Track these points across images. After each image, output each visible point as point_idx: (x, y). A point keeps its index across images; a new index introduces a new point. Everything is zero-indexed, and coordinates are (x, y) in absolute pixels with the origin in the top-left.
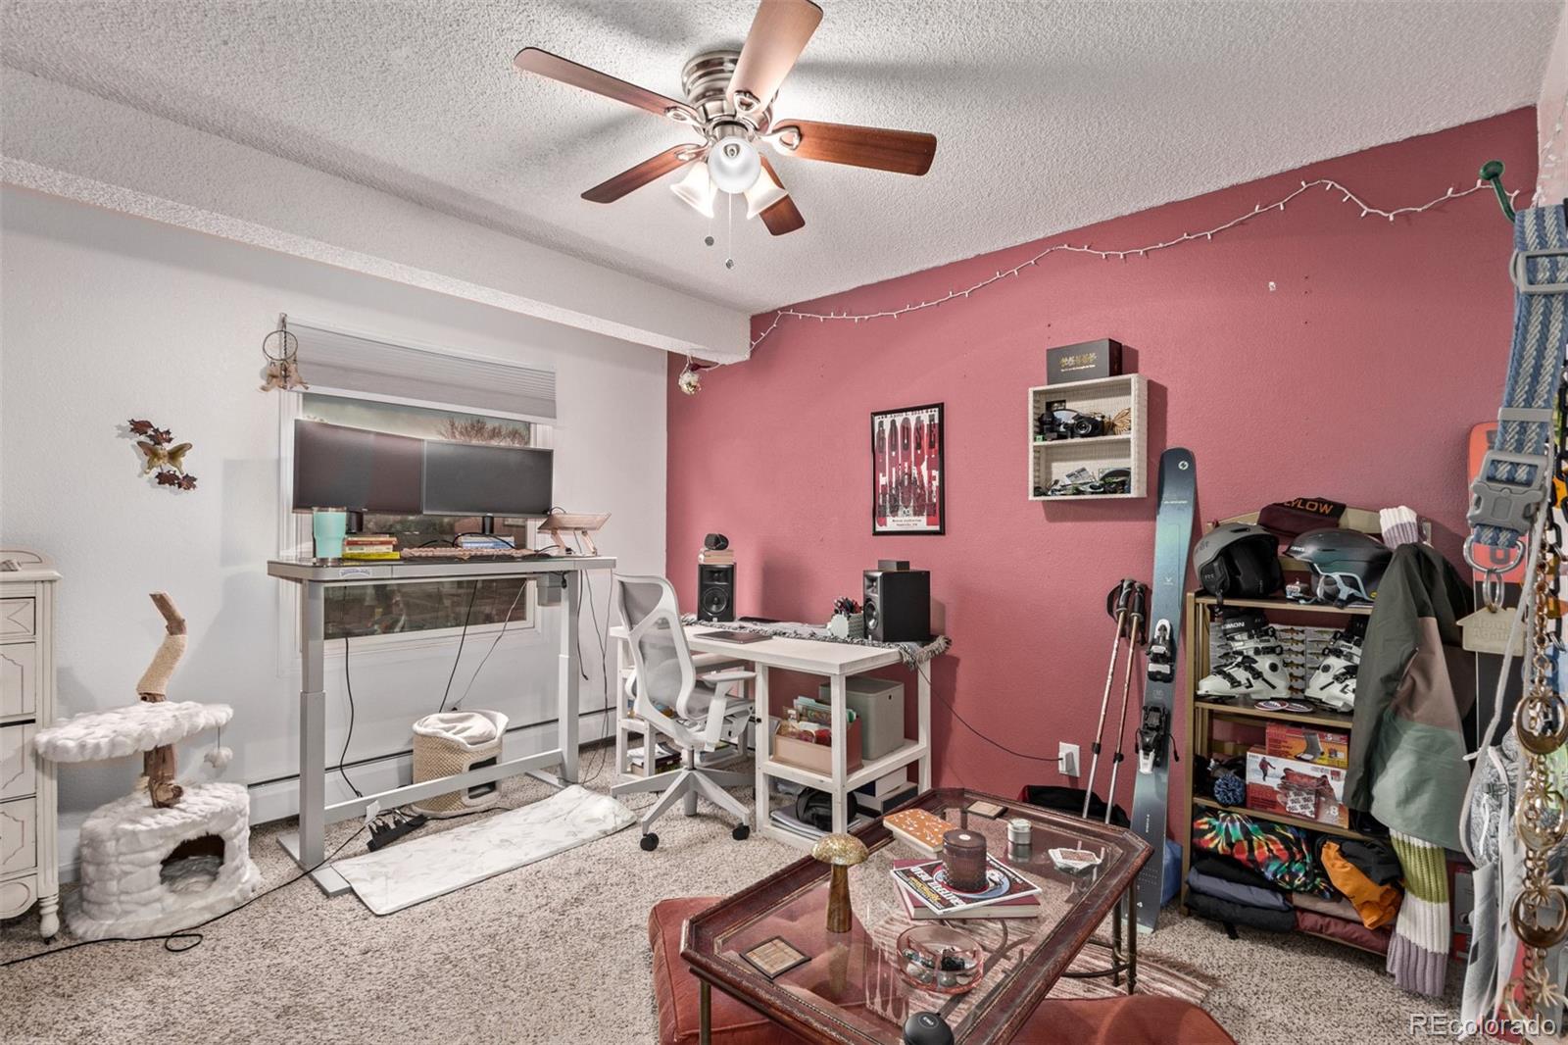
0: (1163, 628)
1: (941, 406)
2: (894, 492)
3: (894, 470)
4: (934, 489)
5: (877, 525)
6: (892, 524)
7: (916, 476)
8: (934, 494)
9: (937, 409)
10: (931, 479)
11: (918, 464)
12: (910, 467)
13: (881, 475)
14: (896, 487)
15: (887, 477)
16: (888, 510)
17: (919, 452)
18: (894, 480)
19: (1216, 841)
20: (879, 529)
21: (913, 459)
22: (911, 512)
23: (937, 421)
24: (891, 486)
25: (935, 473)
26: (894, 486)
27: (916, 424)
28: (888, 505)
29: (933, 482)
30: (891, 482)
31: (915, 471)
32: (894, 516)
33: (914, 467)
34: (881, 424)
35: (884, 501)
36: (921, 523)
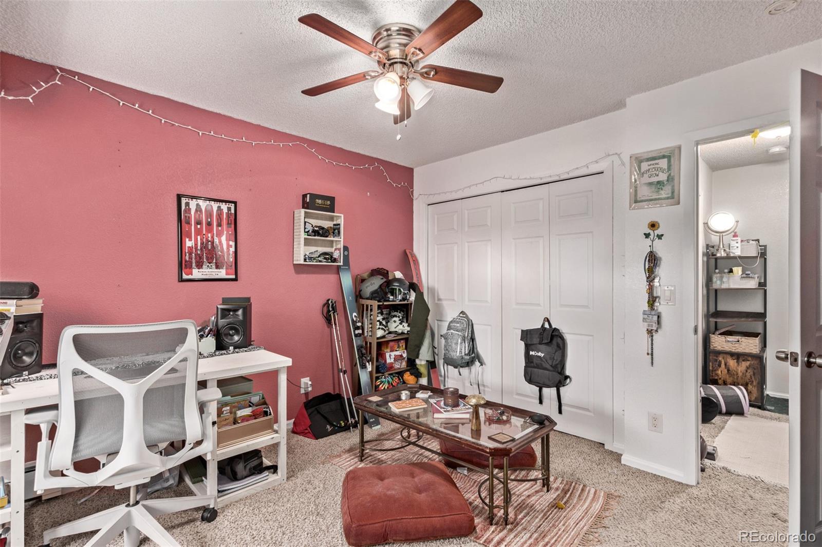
0: (355, 316)
1: (235, 203)
2: (199, 252)
3: (199, 238)
4: (231, 253)
5: (184, 274)
6: (196, 274)
7: (217, 243)
8: (231, 256)
9: (233, 205)
10: (229, 246)
11: (219, 235)
12: (212, 237)
13: (187, 240)
14: (201, 249)
15: (193, 241)
16: (194, 265)
17: (220, 228)
18: (199, 244)
19: (384, 386)
20: (185, 277)
21: (215, 232)
22: (214, 267)
23: (233, 211)
24: (196, 248)
25: (232, 243)
26: (199, 248)
27: (217, 210)
28: (194, 261)
29: (231, 249)
30: (196, 245)
31: (216, 240)
32: (199, 269)
33: (215, 238)
34: (187, 204)
35: (190, 258)
36: (222, 273)
